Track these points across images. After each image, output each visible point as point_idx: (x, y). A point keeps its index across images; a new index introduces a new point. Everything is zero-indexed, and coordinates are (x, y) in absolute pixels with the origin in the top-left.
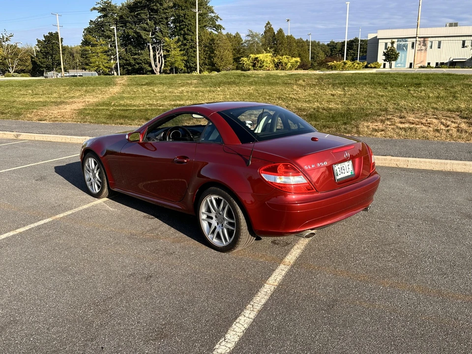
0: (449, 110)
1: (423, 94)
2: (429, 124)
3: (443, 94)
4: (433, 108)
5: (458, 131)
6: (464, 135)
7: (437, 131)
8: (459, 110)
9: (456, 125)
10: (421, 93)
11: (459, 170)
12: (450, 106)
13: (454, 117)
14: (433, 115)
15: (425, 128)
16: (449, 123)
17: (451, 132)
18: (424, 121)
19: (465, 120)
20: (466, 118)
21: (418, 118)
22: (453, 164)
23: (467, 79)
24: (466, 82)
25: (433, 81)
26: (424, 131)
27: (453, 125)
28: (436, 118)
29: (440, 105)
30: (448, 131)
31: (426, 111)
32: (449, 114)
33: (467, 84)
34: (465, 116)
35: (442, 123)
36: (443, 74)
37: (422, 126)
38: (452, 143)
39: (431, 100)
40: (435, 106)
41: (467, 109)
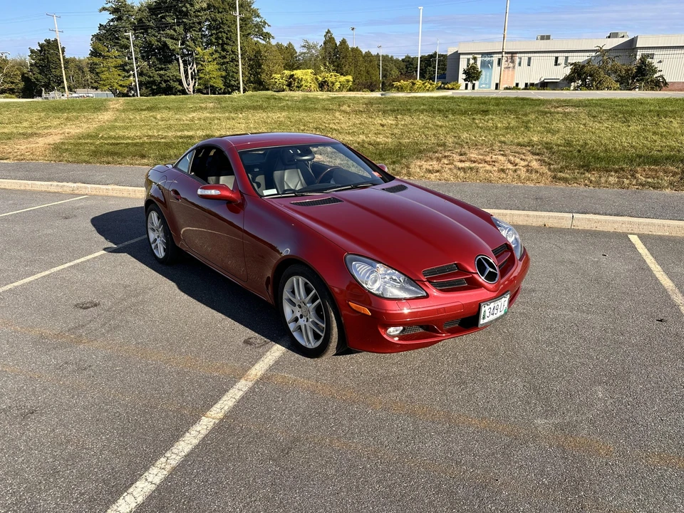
0: (519, 144)
1: (490, 124)
2: (494, 162)
3: (513, 123)
4: (501, 142)
5: (528, 171)
6: (534, 176)
7: (503, 170)
8: (530, 144)
9: (526, 163)
10: (487, 122)
11: (521, 223)
12: (521, 140)
13: (524, 154)
14: (500, 151)
15: (488, 168)
16: (518, 160)
17: (519, 172)
18: (488, 159)
19: (537, 157)
20: (538, 154)
21: (482, 155)
22: (513, 215)
23: (543, 105)
24: (542, 108)
25: (503, 107)
26: (487, 171)
27: (523, 163)
28: (503, 155)
29: (509, 138)
30: (515, 171)
31: (492, 145)
32: (518, 149)
33: (542, 112)
34: (537, 151)
35: (510, 161)
36: (517, 99)
37: (486, 165)
38: (518, 186)
39: (498, 132)
40: (503, 139)
41: (541, 142)
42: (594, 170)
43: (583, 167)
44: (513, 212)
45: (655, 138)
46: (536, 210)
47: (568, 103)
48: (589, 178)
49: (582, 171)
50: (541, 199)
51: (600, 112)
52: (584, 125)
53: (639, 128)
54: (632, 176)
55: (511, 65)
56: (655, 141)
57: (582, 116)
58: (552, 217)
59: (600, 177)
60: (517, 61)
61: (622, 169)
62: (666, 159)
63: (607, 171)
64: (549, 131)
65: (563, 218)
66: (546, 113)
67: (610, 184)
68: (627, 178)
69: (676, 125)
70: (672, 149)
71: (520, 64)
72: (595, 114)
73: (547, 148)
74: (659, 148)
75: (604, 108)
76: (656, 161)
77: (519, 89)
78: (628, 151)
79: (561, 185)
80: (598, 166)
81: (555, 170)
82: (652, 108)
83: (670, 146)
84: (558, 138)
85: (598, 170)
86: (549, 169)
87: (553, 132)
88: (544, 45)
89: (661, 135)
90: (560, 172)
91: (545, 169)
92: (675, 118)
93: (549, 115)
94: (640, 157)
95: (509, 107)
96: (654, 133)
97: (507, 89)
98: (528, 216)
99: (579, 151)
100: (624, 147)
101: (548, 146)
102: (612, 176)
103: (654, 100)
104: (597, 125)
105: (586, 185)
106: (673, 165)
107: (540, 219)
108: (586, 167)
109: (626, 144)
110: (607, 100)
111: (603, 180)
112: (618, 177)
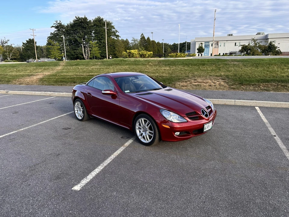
0: (216, 76)
1: (205, 69)
2: (207, 82)
3: (214, 68)
4: (210, 75)
5: (220, 86)
6: (222, 87)
7: (210, 86)
8: (221, 76)
9: (219, 83)
10: (204, 68)
11: (216, 103)
12: (217, 74)
13: (218, 79)
14: (209, 78)
15: (205, 84)
16: (216, 82)
17: (216, 86)
18: (205, 81)
19: (223, 81)
20: (223, 79)
21: (203, 80)
22: (213, 100)
23: (226, 61)
24: (225, 63)
25: (211, 63)
26: (204, 86)
27: (218, 83)
28: (210, 80)
29: (213, 74)
30: (215, 85)
31: (206, 76)
32: (216, 78)
33: (225, 64)
34: (223, 78)
35: (213, 82)
36: (216, 59)
37: (204, 84)
38: (216, 91)
39: (209, 71)
40: (210, 74)
41: (224, 75)
42: (244, 85)
43: (240, 84)
44: (213, 99)
45: (268, 73)
46: (222, 99)
47: (235, 60)
48: (243, 88)
49: (240, 85)
50: (224, 95)
51: (247, 64)
52: (241, 68)
53: (262, 69)
54: (259, 87)
55: (217, 46)
56: (268, 74)
57: (241, 65)
58: (227, 101)
59: (247, 87)
60: (220, 44)
61: (255, 84)
62: (271, 80)
63: (249, 85)
64: (228, 71)
65: (231, 101)
66: (227, 64)
67: (250, 90)
68: (257, 88)
69: (276, 68)
70: (274, 76)
71: (220, 46)
72: (245, 64)
73: (227, 77)
74: (269, 76)
75: (249, 62)
76: (268, 81)
77: (220, 56)
78: (257, 78)
79: (232, 91)
80: (246, 83)
81: (230, 85)
82: (267, 62)
83: (273, 76)
84: (231, 74)
85: (246, 85)
86: (228, 85)
87: (230, 71)
88: (230, 38)
89: (270, 72)
90: (232, 86)
91: (226, 85)
92: (275, 66)
93: (228, 65)
94: (262, 80)
95: (213, 63)
96: (268, 71)
97: (215, 55)
98: (219, 101)
99: (239, 78)
100: (256, 77)
101: (227, 76)
102: (251, 87)
103: (268, 59)
104: (246, 68)
105: (241, 90)
106: (274, 83)
107: (223, 102)
108: (241, 84)
109: (257, 75)
110: (250, 59)
111: (248, 88)
112: (254, 87)
